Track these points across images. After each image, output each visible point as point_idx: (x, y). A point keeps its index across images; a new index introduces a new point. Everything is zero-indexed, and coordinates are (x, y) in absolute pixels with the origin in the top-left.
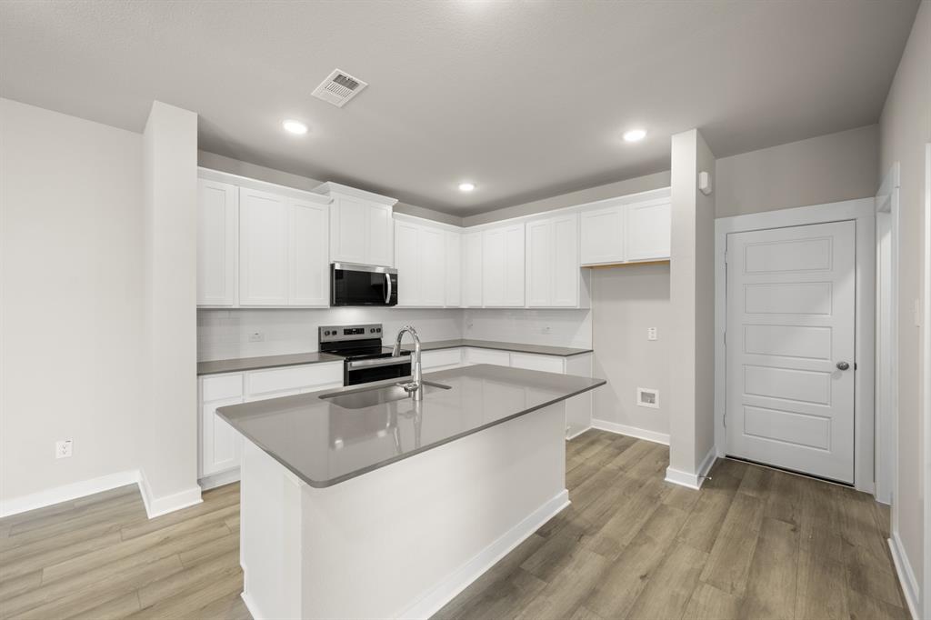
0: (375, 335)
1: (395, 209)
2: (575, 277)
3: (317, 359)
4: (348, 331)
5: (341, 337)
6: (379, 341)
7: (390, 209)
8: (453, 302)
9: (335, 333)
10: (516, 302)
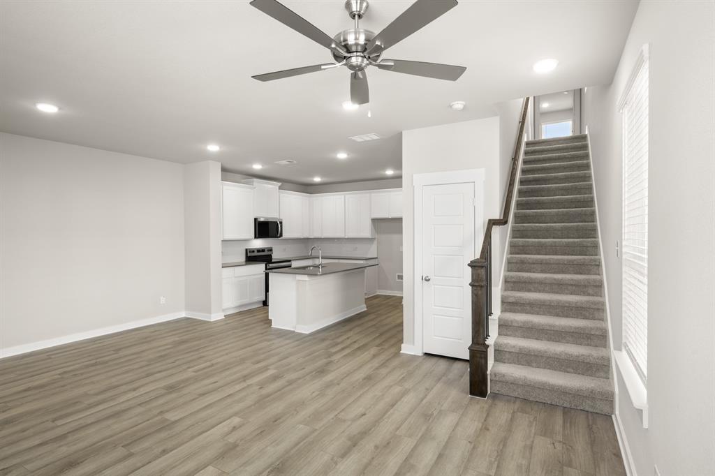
0: (269, 253)
1: (280, 188)
2: (368, 224)
3: (244, 263)
4: (259, 251)
5: (256, 254)
6: (271, 256)
7: (278, 188)
8: (306, 235)
9: (253, 251)
10: (341, 235)
